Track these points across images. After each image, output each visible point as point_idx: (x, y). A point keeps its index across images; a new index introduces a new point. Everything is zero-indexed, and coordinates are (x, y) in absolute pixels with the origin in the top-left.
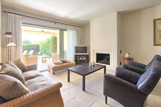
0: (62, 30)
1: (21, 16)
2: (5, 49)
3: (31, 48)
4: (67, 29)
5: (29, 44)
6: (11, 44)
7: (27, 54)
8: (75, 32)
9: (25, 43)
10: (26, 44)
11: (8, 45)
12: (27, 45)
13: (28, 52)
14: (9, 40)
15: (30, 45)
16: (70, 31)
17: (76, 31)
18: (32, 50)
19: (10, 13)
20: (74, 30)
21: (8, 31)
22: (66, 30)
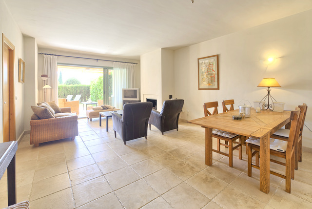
0: (106, 69)
1: (57, 56)
2: (41, 91)
3: (79, 91)
4: (114, 67)
5: (75, 85)
6: (46, 87)
7: (71, 100)
8: (125, 71)
9: (69, 84)
10: (71, 85)
11: (43, 88)
12: (72, 87)
13: (73, 98)
14: (44, 83)
15: (77, 87)
16: (118, 69)
17: (126, 69)
18: (80, 94)
19: (46, 54)
20: (124, 68)
21: (44, 74)
22: (112, 68)
